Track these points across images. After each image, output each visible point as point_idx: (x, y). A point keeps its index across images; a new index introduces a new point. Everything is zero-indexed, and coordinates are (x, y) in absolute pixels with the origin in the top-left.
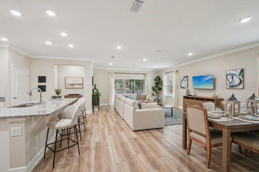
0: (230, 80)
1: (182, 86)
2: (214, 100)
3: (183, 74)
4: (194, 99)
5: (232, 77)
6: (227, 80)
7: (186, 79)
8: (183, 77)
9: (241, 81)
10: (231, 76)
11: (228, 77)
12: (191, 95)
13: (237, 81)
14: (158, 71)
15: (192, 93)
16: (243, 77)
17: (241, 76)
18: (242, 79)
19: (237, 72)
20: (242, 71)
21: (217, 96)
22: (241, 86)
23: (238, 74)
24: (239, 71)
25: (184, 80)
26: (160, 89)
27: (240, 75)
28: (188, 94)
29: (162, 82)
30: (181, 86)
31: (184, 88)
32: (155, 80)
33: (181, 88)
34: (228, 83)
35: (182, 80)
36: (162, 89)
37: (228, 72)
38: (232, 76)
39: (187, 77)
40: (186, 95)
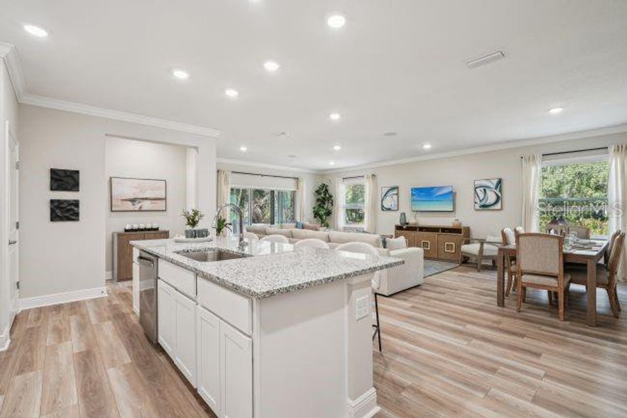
0: (481, 196)
1: (385, 206)
2: (461, 230)
3: (386, 182)
4: (417, 230)
5: (483, 191)
6: (476, 195)
7: (395, 192)
8: (388, 189)
9: (498, 197)
10: (482, 189)
11: (478, 190)
12: (408, 223)
13: (491, 198)
14: (322, 173)
15: (411, 220)
16: (500, 191)
17: (498, 189)
18: (500, 195)
19: (492, 183)
20: (500, 182)
21: (461, 223)
22: (498, 206)
23: (493, 186)
24: (495, 182)
25: (391, 193)
26: (329, 213)
27: (496, 188)
28: (403, 223)
29: (331, 197)
30: (383, 206)
31: (389, 209)
32: (318, 192)
33: (383, 210)
34: (478, 202)
35: (386, 194)
37: (476, 183)
38: (485, 190)
39: (397, 188)
40: (399, 224)
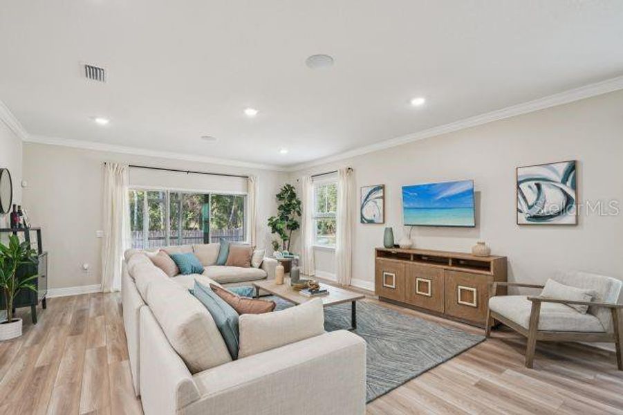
0: (531, 197)
1: (366, 216)
2: (489, 263)
3: (367, 180)
4: (412, 259)
5: (535, 188)
6: (520, 196)
7: (380, 194)
8: (370, 189)
9: (569, 200)
10: (532, 183)
11: (523, 186)
12: (397, 246)
13: (553, 199)
14: (288, 169)
16: (574, 187)
17: (569, 183)
18: (572, 194)
19: (554, 171)
20: (573, 167)
21: (489, 251)
22: (569, 218)
23: (557, 178)
24: (562, 168)
25: (373, 196)
26: (295, 226)
27: (564, 181)
28: (389, 244)
29: (299, 203)
30: (362, 217)
31: (371, 222)
32: (280, 197)
33: (362, 222)
34: (525, 209)
35: (367, 197)
36: (302, 227)
37: (521, 172)
38: (538, 186)
39: (383, 187)
40: (381, 246)
